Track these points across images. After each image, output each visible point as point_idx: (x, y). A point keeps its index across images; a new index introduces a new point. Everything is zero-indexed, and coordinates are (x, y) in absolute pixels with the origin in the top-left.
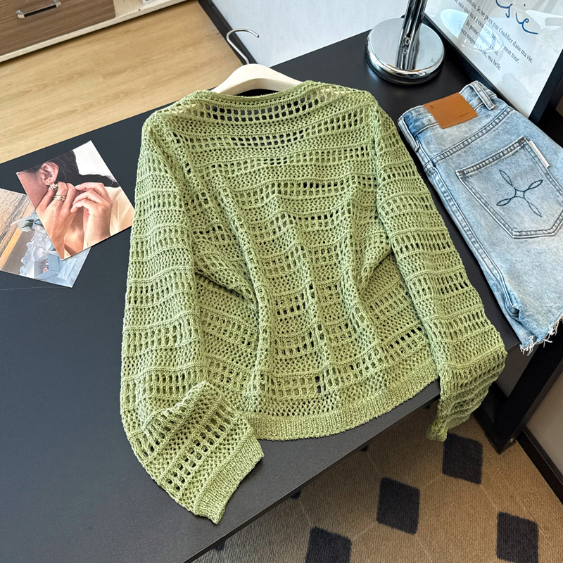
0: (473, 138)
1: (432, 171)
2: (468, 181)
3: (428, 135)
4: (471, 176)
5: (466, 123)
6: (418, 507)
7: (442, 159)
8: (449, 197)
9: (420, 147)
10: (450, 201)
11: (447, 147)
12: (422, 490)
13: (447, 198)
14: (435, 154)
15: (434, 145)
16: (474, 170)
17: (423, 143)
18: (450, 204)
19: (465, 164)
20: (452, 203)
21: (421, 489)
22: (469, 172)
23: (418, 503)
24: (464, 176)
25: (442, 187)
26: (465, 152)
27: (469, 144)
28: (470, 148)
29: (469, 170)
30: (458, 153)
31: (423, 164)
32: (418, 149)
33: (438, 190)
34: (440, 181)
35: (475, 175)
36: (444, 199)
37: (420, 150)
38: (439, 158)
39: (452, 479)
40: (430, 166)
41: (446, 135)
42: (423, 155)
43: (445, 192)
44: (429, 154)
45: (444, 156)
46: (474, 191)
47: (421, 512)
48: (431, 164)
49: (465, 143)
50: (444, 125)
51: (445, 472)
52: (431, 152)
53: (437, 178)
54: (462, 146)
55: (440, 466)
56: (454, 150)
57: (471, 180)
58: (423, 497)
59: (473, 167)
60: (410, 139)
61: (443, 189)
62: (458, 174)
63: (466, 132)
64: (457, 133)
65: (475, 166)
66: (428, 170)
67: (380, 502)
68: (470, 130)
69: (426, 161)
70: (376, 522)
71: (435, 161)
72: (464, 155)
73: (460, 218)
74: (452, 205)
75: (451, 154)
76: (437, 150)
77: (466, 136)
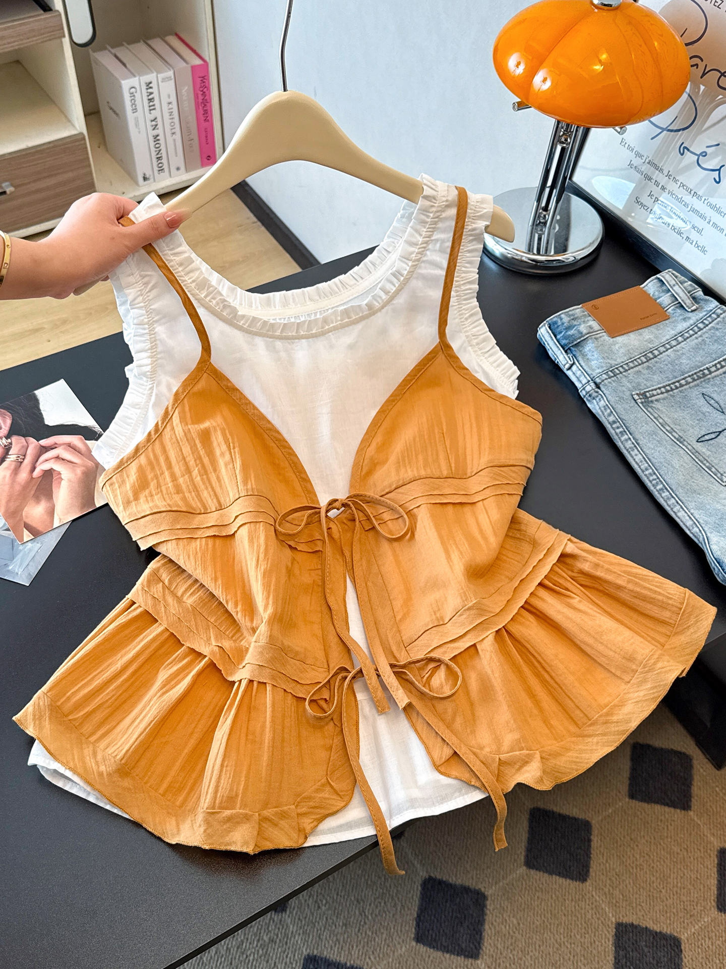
0: (662, 349)
1: (595, 394)
2: (651, 407)
3: (589, 347)
4: (657, 400)
5: (652, 328)
6: (590, 846)
7: (610, 378)
8: (621, 429)
9: (574, 363)
10: (623, 435)
11: (619, 361)
12: (595, 821)
13: (618, 431)
14: (599, 370)
15: (597, 359)
16: (662, 393)
17: (580, 359)
18: (623, 439)
19: (648, 385)
20: (626, 437)
21: (593, 822)
22: (654, 395)
23: (589, 841)
24: (646, 399)
25: (609, 415)
26: (648, 367)
27: (655, 357)
28: (656, 362)
29: (655, 392)
30: (637, 369)
31: (578, 385)
32: (572, 366)
33: (603, 420)
34: (606, 407)
35: (664, 399)
36: (613, 432)
37: (574, 368)
38: (605, 376)
39: (645, 805)
40: (590, 388)
41: (617, 346)
42: (578, 373)
43: (614, 422)
44: (589, 373)
45: (614, 372)
46: (661, 421)
47: (594, 853)
48: (592, 384)
49: (649, 356)
50: (613, 333)
51: (632, 796)
52: (593, 369)
53: (602, 403)
54: (644, 359)
55: (624, 788)
56: (631, 365)
57: (657, 405)
58: (596, 832)
59: (660, 388)
60: (557, 353)
61: (611, 419)
62: (636, 397)
63: (650, 341)
64: (636, 343)
65: (664, 387)
66: (587, 393)
67: (531, 841)
68: (656, 337)
69: (584, 381)
70: (524, 868)
71: (598, 381)
72: (645, 372)
73: (639, 458)
74: (626, 440)
75: (626, 371)
76: (603, 365)
77: (651, 346)
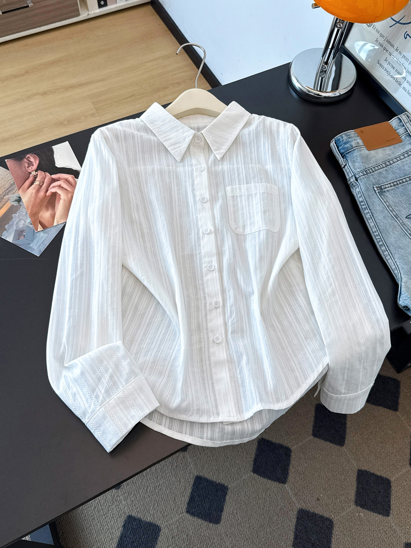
0: (395, 160)
1: (354, 184)
2: (383, 195)
3: (355, 155)
4: (388, 191)
5: (392, 147)
7: (364, 175)
9: (346, 164)
11: (370, 165)
14: (358, 170)
15: (359, 163)
16: (391, 186)
17: (349, 162)
19: (383, 181)
22: (386, 188)
24: (381, 190)
25: (360, 197)
26: (386, 170)
27: (391, 164)
28: (390, 168)
29: (386, 186)
30: (379, 171)
31: (347, 177)
32: (345, 166)
33: (357, 199)
34: (359, 192)
35: (392, 190)
36: (360, 206)
40: (353, 180)
41: (371, 155)
42: (348, 170)
43: (362, 202)
44: (353, 170)
45: (366, 172)
46: (388, 204)
48: (354, 178)
49: (387, 164)
50: (369, 148)
52: (355, 169)
53: (357, 190)
54: (384, 165)
56: (377, 168)
57: (388, 194)
59: (390, 184)
60: (339, 157)
62: (375, 189)
64: (381, 155)
65: (393, 183)
66: (351, 183)
69: (350, 176)
70: (312, 436)
71: (357, 176)
72: (384, 173)
75: (373, 171)
76: (361, 167)
77: (388, 158)
